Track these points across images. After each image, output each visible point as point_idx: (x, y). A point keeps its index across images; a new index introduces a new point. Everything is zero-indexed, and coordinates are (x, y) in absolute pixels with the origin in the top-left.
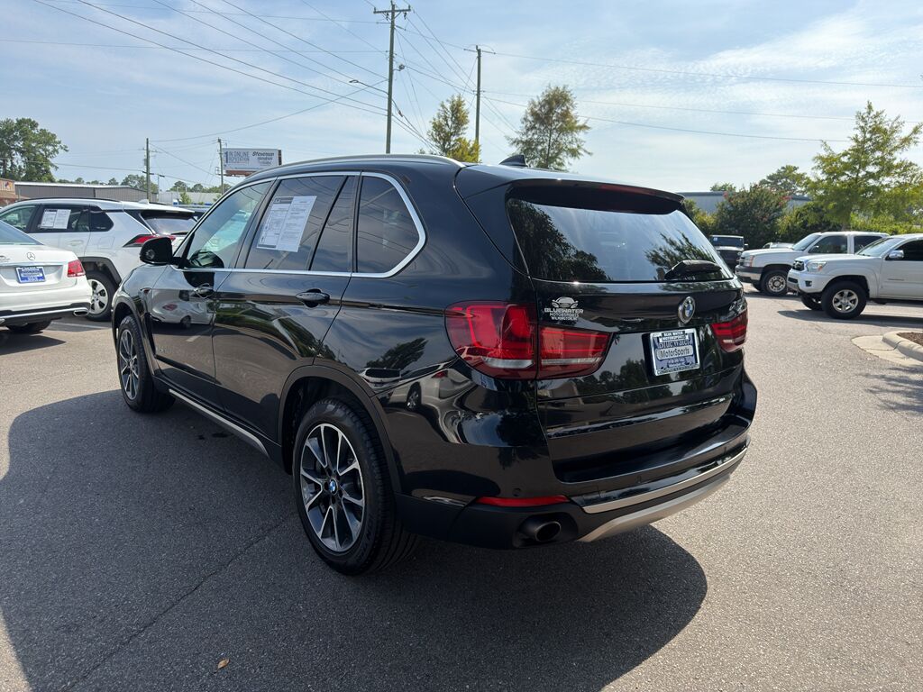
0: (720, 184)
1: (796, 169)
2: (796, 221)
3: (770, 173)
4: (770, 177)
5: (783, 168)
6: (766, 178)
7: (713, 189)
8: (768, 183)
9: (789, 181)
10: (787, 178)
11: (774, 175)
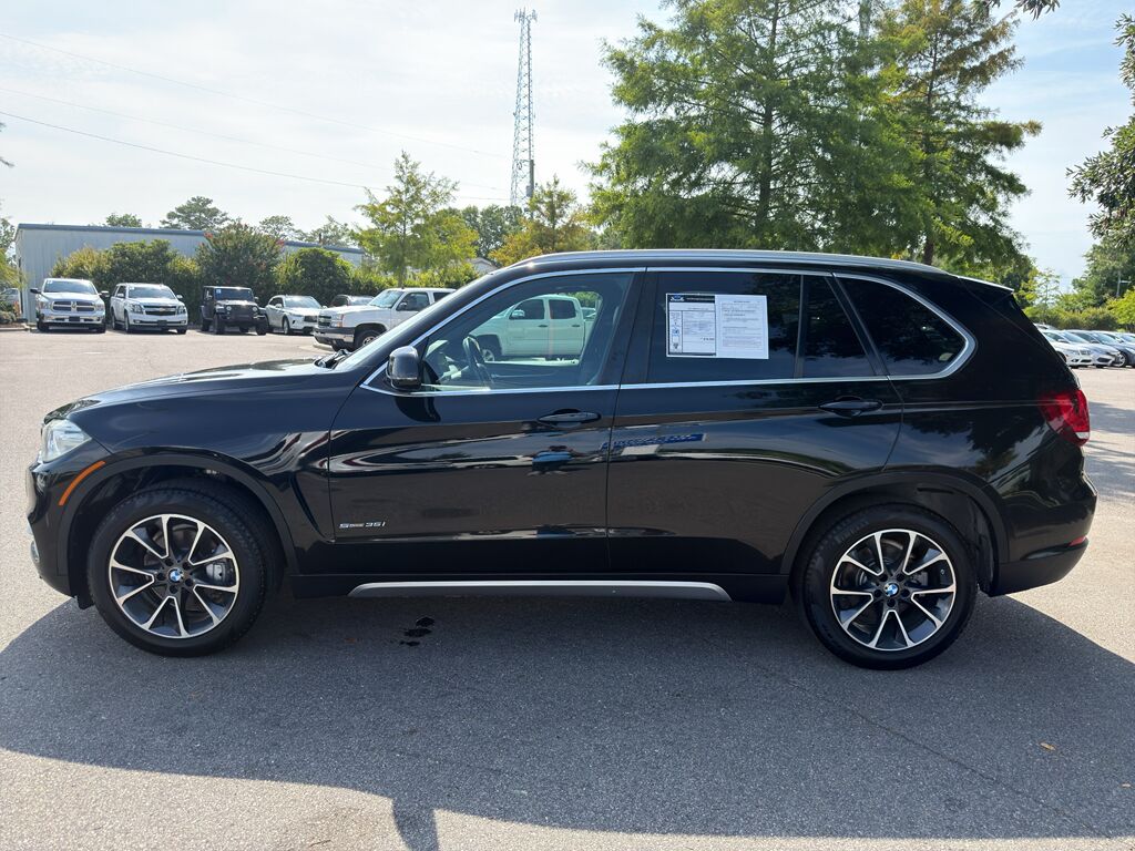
0: (120, 215)
1: (209, 202)
2: (296, 270)
3: (179, 205)
4: (179, 210)
5: (193, 199)
6: (174, 211)
7: (110, 220)
8: (179, 217)
9: (203, 215)
10: (201, 212)
11: (184, 207)
